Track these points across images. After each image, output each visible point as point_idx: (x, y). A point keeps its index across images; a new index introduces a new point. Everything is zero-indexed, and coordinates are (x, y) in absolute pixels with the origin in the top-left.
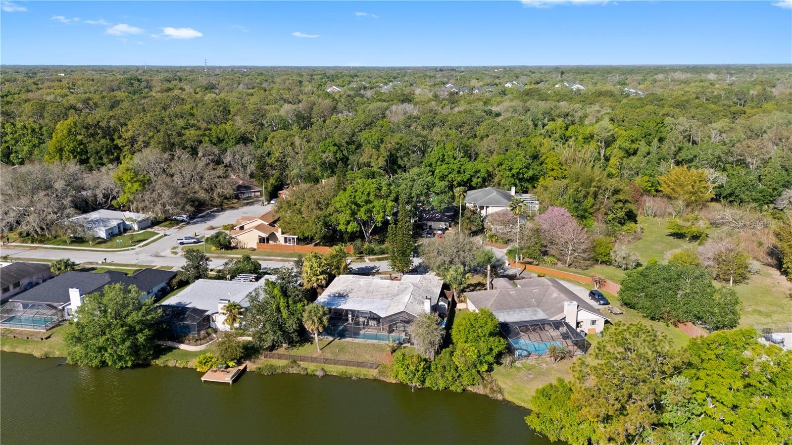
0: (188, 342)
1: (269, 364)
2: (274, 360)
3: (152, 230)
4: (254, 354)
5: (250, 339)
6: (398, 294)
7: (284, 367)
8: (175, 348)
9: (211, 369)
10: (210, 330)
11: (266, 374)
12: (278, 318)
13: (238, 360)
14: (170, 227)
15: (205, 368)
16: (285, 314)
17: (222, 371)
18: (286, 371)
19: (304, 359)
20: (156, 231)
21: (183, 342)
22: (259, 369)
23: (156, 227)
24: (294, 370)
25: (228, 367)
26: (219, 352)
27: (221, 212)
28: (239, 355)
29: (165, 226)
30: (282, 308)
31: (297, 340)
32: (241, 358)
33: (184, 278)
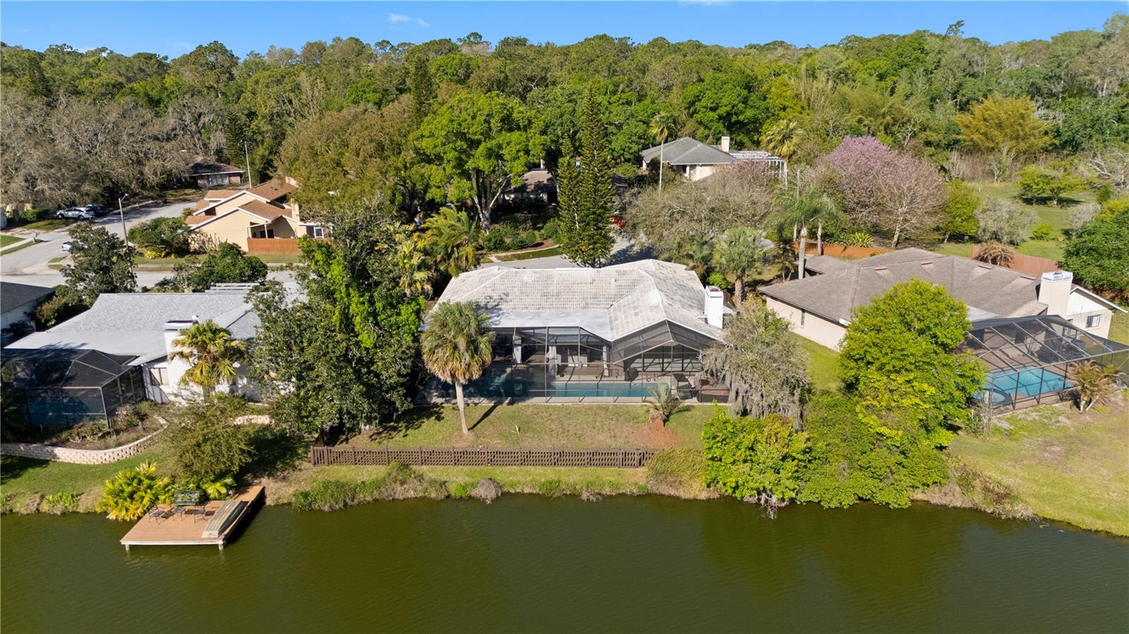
0: (78, 440)
1: (332, 479)
2: (344, 468)
3: (9, 234)
4: (282, 457)
5: (264, 420)
6: (620, 296)
7: (377, 485)
8: (42, 463)
9: (154, 511)
10: (144, 406)
11: (326, 508)
12: (348, 349)
13: (237, 478)
14: (48, 230)
15: (135, 509)
16: (367, 338)
17: (189, 512)
18: (385, 493)
19: (429, 457)
20: (17, 236)
21: (63, 444)
22: (306, 495)
23: (18, 230)
24: (409, 491)
25: (205, 499)
26: (176, 458)
27: (163, 206)
28: (238, 461)
29: (38, 228)
30: (357, 320)
31: (406, 407)
32: (244, 469)
33: (69, 299)
